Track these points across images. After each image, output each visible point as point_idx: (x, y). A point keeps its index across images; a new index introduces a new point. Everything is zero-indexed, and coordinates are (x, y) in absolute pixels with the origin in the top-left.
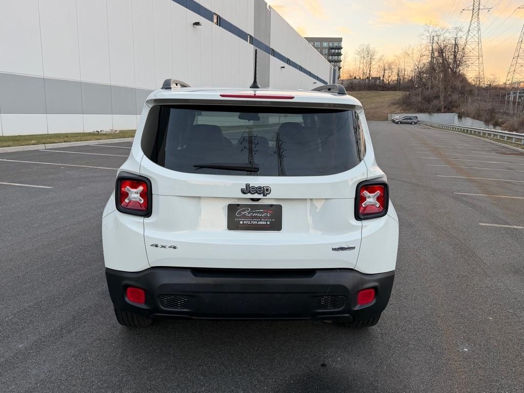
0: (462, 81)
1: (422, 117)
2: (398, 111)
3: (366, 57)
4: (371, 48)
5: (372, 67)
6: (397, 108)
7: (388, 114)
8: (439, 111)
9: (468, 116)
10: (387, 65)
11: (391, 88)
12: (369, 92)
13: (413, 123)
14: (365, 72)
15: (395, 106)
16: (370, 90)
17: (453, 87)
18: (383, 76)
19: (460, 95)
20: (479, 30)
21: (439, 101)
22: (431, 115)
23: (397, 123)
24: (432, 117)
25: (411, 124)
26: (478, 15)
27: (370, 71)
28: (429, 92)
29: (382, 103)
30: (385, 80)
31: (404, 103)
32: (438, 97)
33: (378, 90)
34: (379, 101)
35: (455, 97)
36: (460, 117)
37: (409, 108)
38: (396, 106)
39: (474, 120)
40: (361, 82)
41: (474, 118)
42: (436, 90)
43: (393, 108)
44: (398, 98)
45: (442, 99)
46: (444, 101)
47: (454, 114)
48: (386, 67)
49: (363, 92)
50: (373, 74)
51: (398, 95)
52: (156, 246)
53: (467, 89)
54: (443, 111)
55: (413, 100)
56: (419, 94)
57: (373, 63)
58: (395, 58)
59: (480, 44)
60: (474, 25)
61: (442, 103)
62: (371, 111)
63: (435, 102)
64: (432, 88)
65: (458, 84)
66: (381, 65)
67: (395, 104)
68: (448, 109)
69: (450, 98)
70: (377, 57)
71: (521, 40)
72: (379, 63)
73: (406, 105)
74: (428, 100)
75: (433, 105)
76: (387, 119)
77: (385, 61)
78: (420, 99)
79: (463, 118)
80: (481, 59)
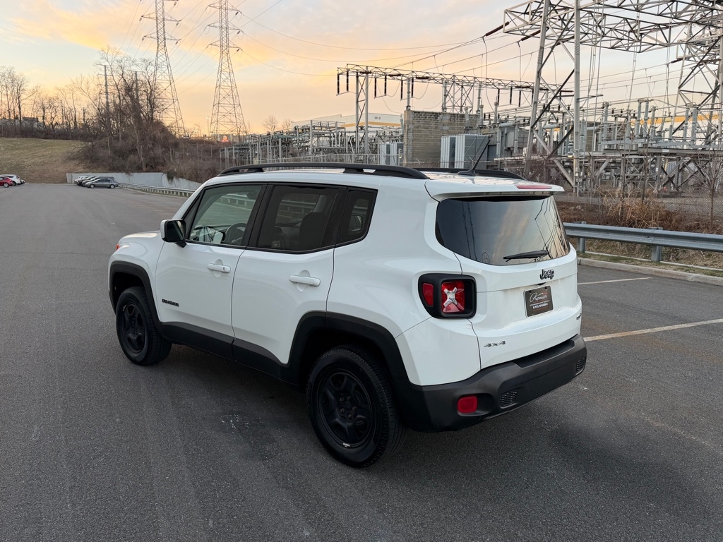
0: (162, 131)
1: (119, 177)
2: (80, 168)
3: (9, 86)
4: (17, 74)
5: (23, 102)
6: (78, 165)
7: (65, 173)
8: (139, 170)
9: (182, 177)
10: (46, 101)
11: (59, 135)
12: (24, 140)
13: (112, 187)
14: (12, 108)
15: (74, 162)
16: (26, 137)
17: (152, 137)
18: (43, 117)
19: (164, 149)
20: (168, 66)
21: (137, 157)
22: (130, 175)
23: (89, 187)
24: (131, 178)
25: (110, 188)
26: (165, 46)
27: (20, 109)
28: (120, 144)
29: (51, 156)
30: (46, 123)
31: (87, 157)
32: (134, 151)
33: (39, 138)
34: (45, 153)
35: (159, 151)
36: (170, 178)
37: (95, 164)
38: (76, 162)
39: (191, 182)
40: (9, 123)
41: (190, 179)
42: (130, 141)
43: (72, 164)
44: (76, 150)
45: (141, 153)
46: (145, 156)
47: (160, 174)
48: (47, 105)
49: (15, 139)
50: (26, 113)
51: (76, 146)
52: (490, 345)
53: (171, 141)
54: (144, 169)
55: (101, 155)
56: (107, 146)
57: (23, 96)
58: (57, 92)
59: (173, 84)
60: (161, 58)
61: (142, 159)
62: (37, 168)
63: (132, 157)
64: (123, 138)
65: (159, 135)
66: (37, 100)
67: (74, 159)
68: (153, 166)
69: (151, 152)
70: (29, 87)
71: (218, 84)
72: (33, 97)
73: (91, 160)
74: (122, 154)
75: (130, 162)
76: (64, 181)
77: (41, 95)
78: (110, 152)
79: (174, 179)
80: (176, 103)
